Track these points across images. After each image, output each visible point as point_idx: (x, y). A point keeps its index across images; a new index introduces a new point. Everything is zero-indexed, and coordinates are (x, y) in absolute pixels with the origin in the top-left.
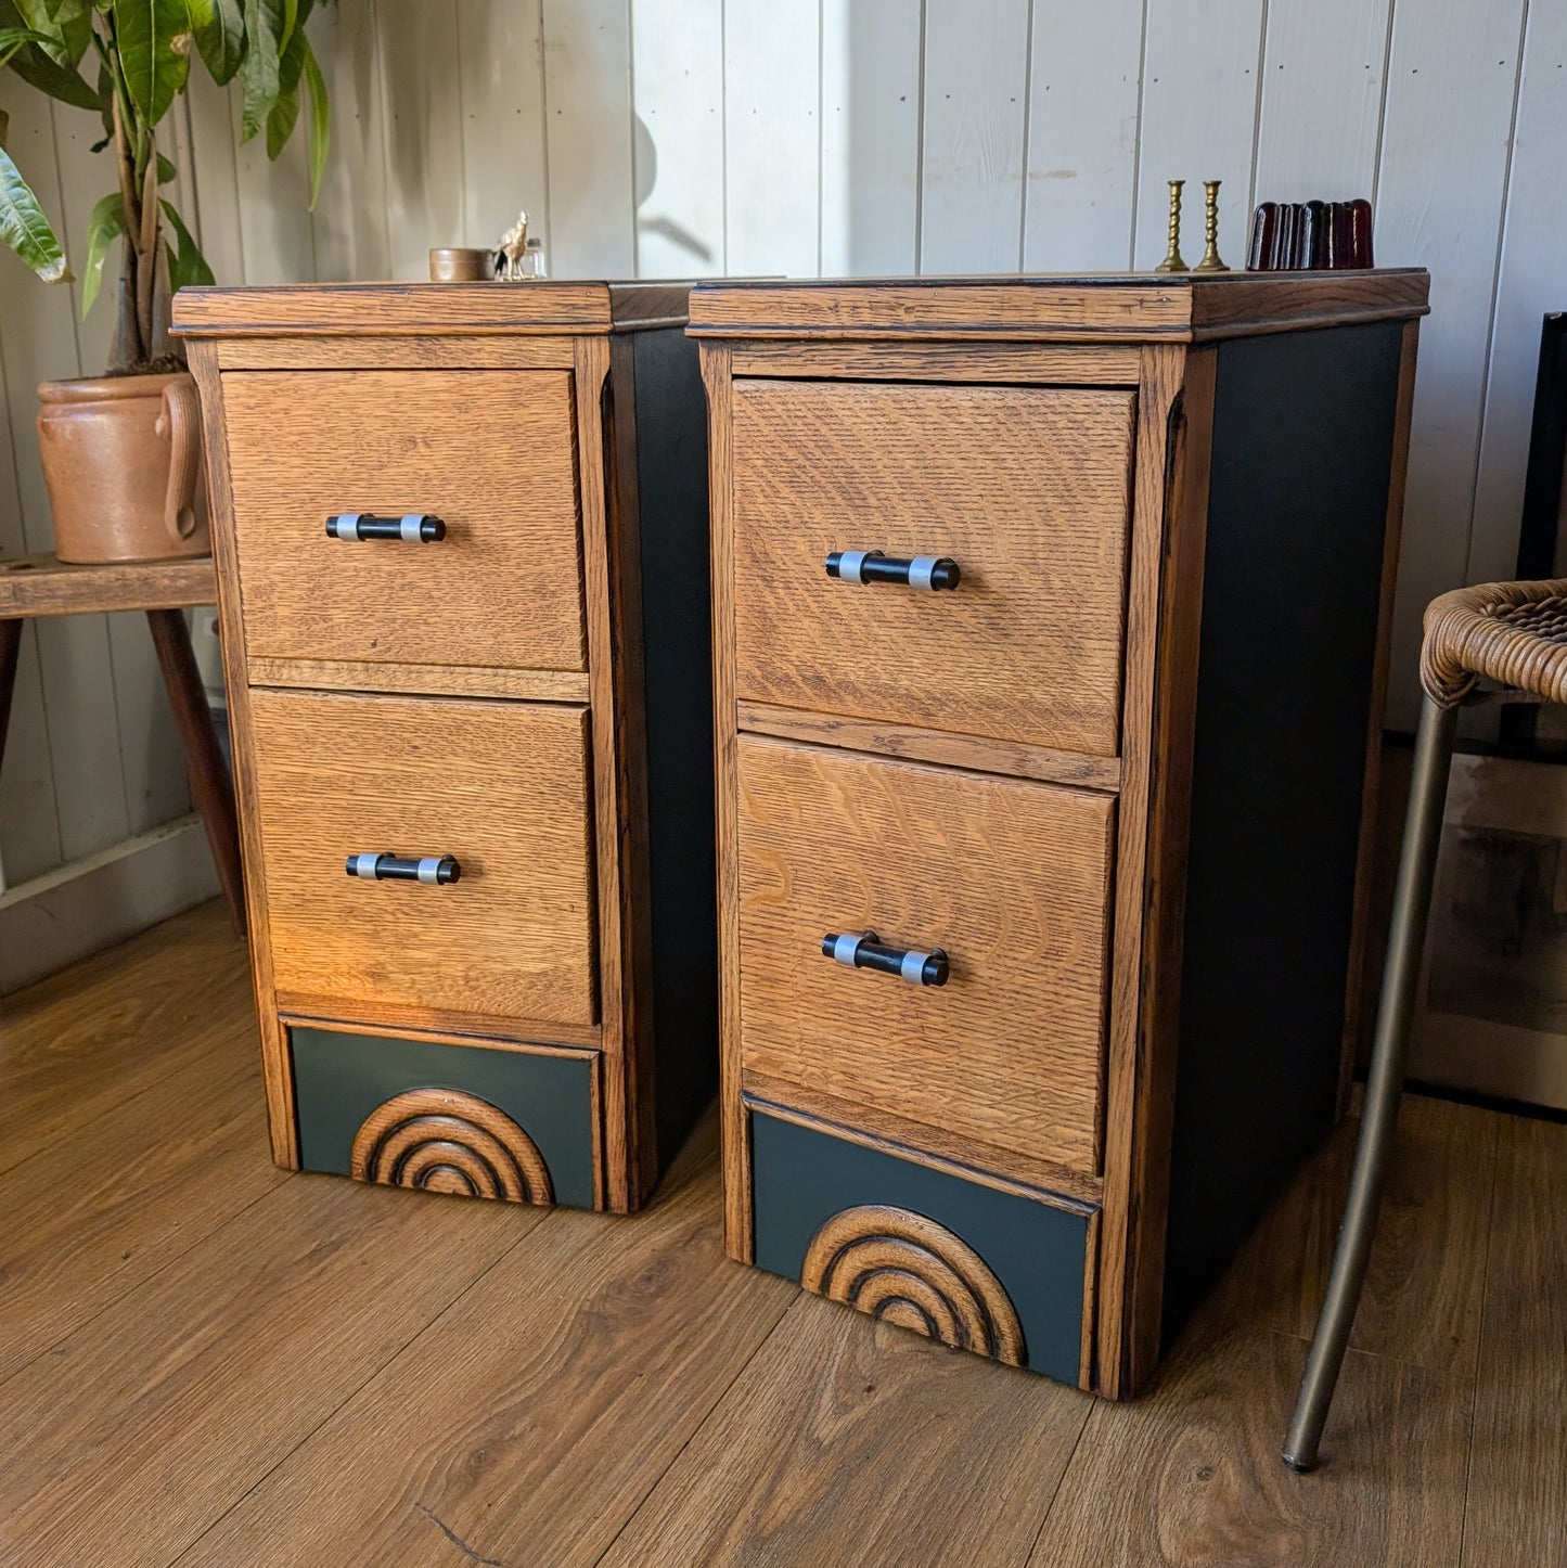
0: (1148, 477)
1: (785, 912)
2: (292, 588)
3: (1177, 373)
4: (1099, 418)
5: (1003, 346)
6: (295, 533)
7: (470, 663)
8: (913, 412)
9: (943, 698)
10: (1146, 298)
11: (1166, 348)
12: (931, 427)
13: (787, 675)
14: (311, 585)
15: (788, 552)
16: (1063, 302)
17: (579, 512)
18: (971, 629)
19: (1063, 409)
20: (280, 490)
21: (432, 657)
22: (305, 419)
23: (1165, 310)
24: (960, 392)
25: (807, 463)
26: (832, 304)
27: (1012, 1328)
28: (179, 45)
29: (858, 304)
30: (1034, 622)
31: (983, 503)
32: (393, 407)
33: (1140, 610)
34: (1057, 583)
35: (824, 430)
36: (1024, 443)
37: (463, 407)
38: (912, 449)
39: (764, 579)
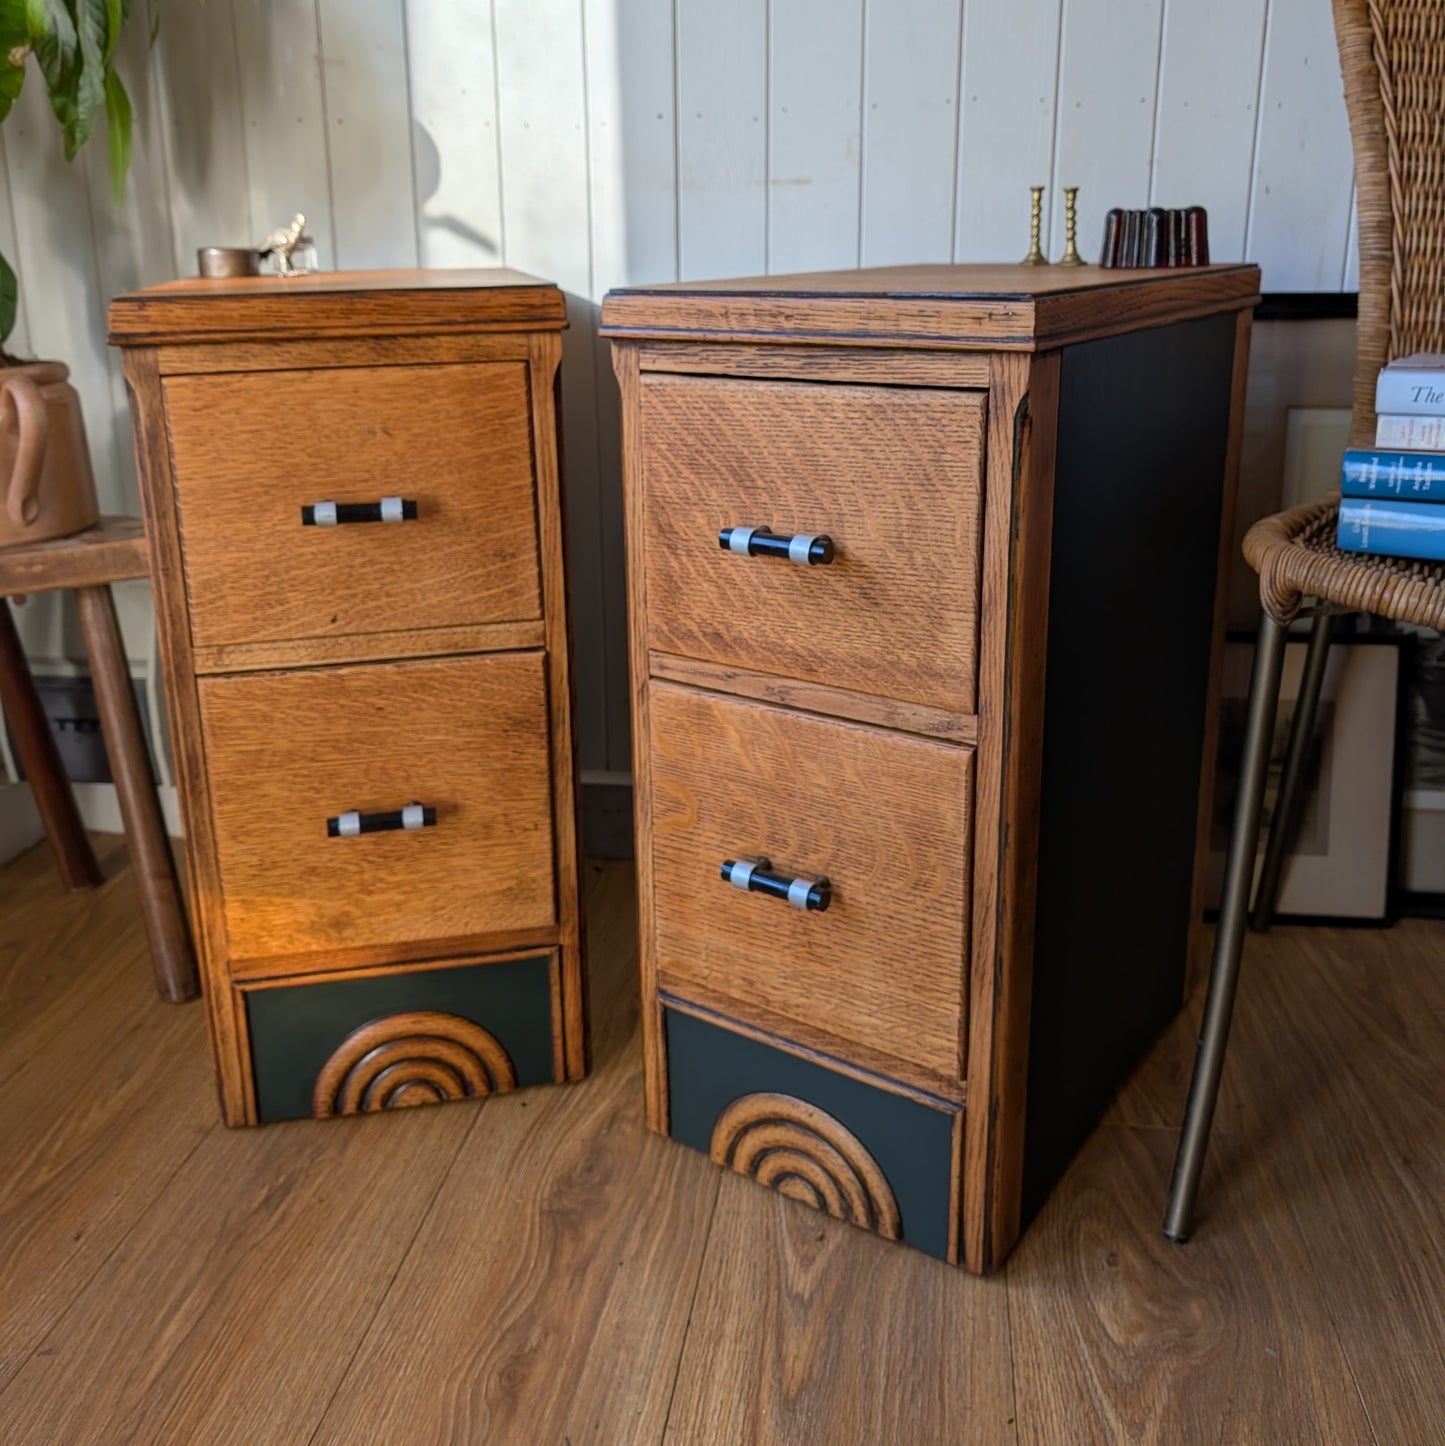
0: (999, 469)
1: (691, 836)
3: (1022, 377)
4: (954, 417)
5: (873, 353)
8: (793, 407)
9: (823, 656)
10: (995, 312)
11: (1013, 356)
12: (809, 420)
13: (690, 630)
15: (689, 524)
16: (921, 314)
18: (846, 597)
19: (923, 408)
23: (1011, 323)
24: (834, 390)
25: (704, 449)
26: (723, 311)
27: (889, 1205)
29: (745, 312)
30: (900, 593)
31: (854, 488)
32: (351, 401)
33: (993, 585)
34: (919, 560)
35: (718, 421)
36: (889, 436)
37: (424, 398)
38: (793, 439)
39: (669, 547)
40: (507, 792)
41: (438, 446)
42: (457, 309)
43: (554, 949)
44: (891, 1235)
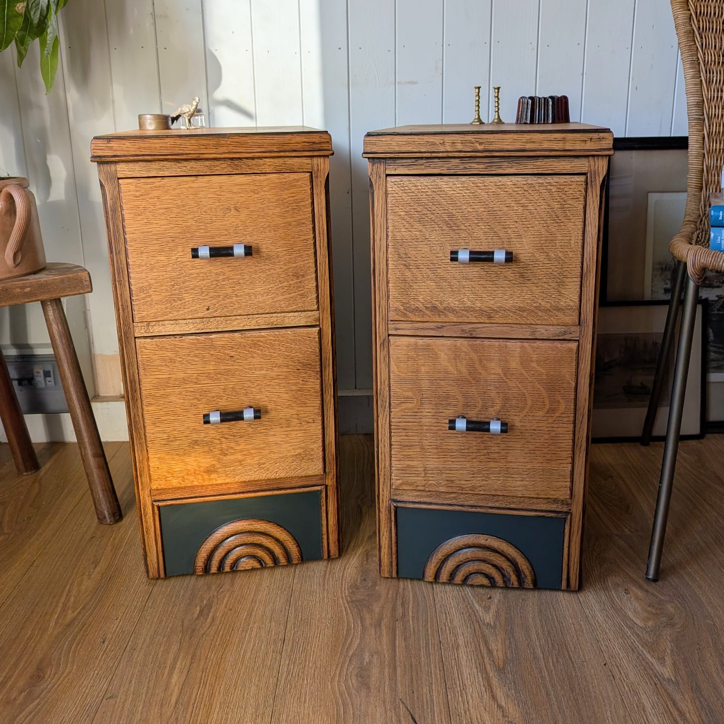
0: (592, 210)
1: (416, 414)
2: (162, 286)
3: (605, 167)
5: (526, 159)
6: (163, 258)
7: (260, 312)
8: (483, 187)
9: (498, 309)
10: (593, 138)
11: (600, 158)
12: (492, 193)
13: (417, 307)
14: (172, 283)
15: (417, 252)
18: (511, 279)
19: (555, 184)
20: (154, 237)
21: (240, 312)
22: (170, 201)
23: (601, 142)
24: (505, 179)
25: (428, 212)
26: (442, 142)
27: (530, 573)
28: (20, 8)
29: (455, 142)
30: (542, 273)
31: (517, 225)
32: (218, 193)
33: (589, 264)
34: (552, 256)
35: (437, 197)
36: (536, 198)
37: (256, 191)
38: (482, 204)
39: (405, 265)
42: (274, 144)
43: (323, 487)
44: (531, 586)
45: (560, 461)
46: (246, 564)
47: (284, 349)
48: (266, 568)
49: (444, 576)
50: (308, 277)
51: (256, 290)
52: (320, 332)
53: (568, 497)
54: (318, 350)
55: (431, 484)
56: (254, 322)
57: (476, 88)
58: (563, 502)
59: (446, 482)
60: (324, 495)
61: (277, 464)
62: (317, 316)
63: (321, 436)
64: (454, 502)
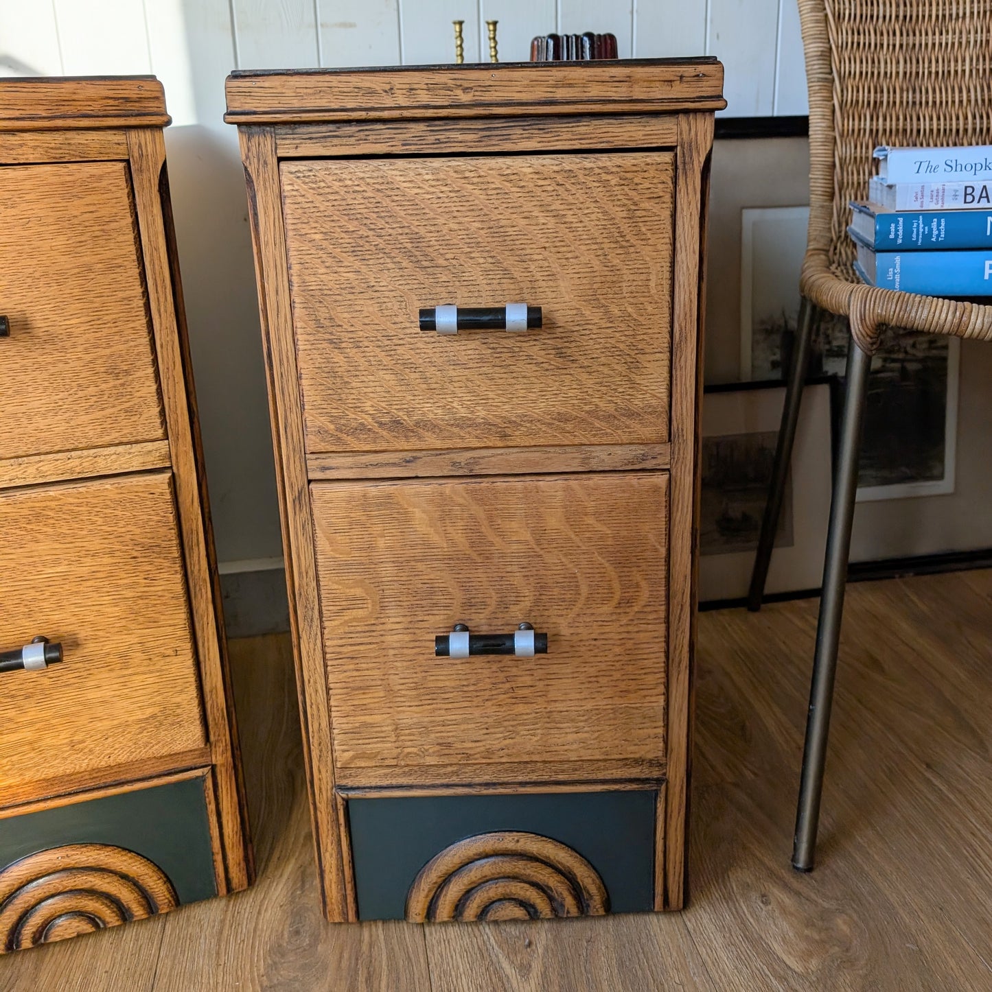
0: (687, 221)
3: (709, 134)
4: (646, 175)
5: (557, 120)
7: (42, 451)
8: (475, 180)
9: (518, 420)
10: (686, 74)
11: (699, 116)
12: (495, 192)
13: (362, 424)
15: (354, 314)
17: (146, 293)
18: (541, 360)
19: (614, 170)
23: (700, 84)
24: (519, 161)
25: (371, 233)
26: (387, 87)
27: (599, 889)
29: (415, 86)
30: (597, 346)
31: (546, 253)
33: (683, 325)
34: (616, 313)
35: (386, 202)
36: (582, 200)
37: (10, 202)
38: (478, 213)
39: (331, 342)
40: (141, 619)
41: (31, 257)
42: (39, 103)
43: (206, 770)
44: (601, 912)
45: (645, 693)
46: (65, 928)
47: (100, 521)
48: (105, 929)
49: (444, 910)
50: (139, 374)
51: (30, 405)
52: (173, 481)
53: (660, 754)
54: (171, 517)
55: (409, 753)
56: (32, 470)
57: (455, 23)
58: (651, 763)
59: (438, 748)
60: (209, 783)
61: (110, 740)
62: (164, 450)
63: (192, 679)
64: (455, 780)
